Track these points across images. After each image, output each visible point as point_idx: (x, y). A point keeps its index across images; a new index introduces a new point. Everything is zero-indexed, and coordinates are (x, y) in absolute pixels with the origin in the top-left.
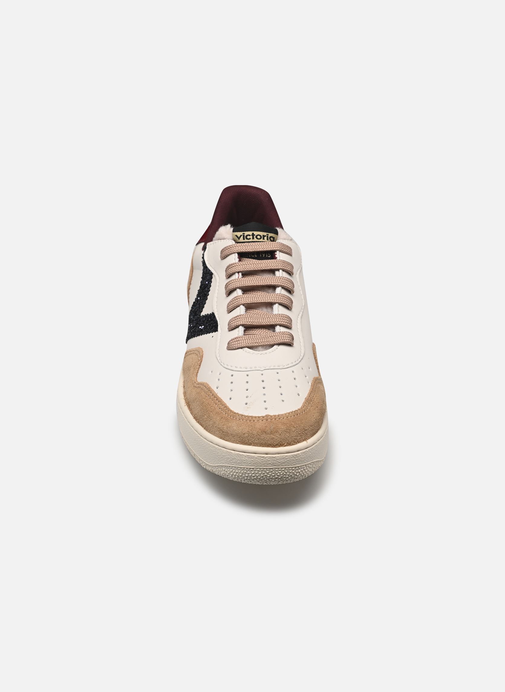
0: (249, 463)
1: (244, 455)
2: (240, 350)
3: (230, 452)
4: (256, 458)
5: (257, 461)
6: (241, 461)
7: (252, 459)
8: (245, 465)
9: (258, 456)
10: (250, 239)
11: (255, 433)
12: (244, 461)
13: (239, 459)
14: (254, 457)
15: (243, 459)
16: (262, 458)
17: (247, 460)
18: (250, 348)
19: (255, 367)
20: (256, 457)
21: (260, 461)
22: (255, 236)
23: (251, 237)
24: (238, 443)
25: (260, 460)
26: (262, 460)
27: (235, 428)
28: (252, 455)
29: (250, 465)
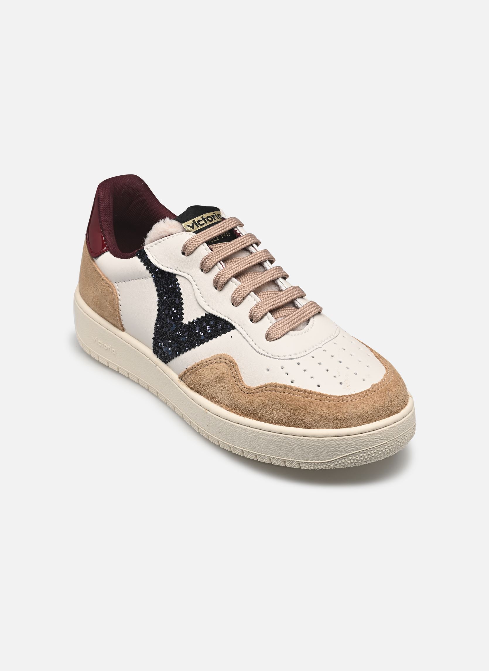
0: (382, 439)
1: (375, 433)
2: (286, 336)
3: (358, 437)
4: (388, 431)
5: (389, 433)
6: (373, 441)
7: (384, 434)
8: (377, 443)
9: (389, 428)
10: (203, 224)
11: (377, 406)
12: (376, 439)
13: (371, 439)
14: (385, 431)
15: (375, 437)
16: (393, 429)
17: (379, 437)
18: (292, 330)
19: (313, 347)
20: (388, 429)
21: (391, 433)
22: (206, 220)
23: (203, 222)
24: (362, 424)
25: (391, 431)
26: (393, 431)
27: (354, 410)
28: (384, 430)
29: (383, 440)
